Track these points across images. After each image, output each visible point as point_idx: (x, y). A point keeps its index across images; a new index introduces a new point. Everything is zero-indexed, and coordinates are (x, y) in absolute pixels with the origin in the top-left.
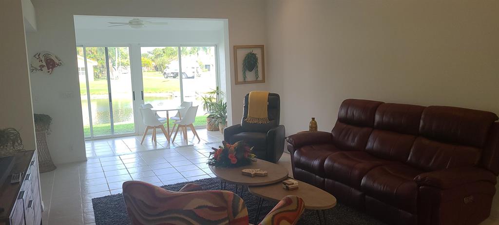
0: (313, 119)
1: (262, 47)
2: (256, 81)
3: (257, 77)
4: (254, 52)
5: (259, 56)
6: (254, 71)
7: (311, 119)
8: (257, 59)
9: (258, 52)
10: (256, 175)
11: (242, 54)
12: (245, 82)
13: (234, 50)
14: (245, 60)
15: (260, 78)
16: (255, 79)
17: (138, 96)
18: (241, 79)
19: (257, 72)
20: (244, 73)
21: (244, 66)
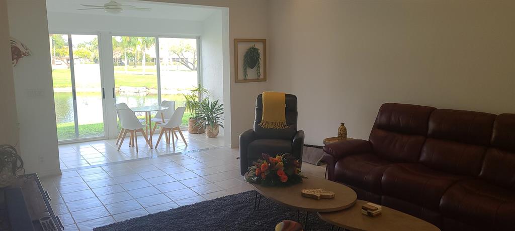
0: (343, 124)
1: (264, 41)
2: (258, 79)
3: (258, 75)
4: (256, 47)
5: (261, 51)
6: (255, 68)
7: (340, 125)
8: (259, 55)
9: (259, 46)
10: (323, 198)
11: (243, 48)
12: (245, 80)
13: (236, 43)
14: (246, 56)
15: (262, 77)
16: (256, 78)
17: (109, 93)
18: (241, 76)
19: (258, 70)
20: (245, 71)
21: (244, 63)
